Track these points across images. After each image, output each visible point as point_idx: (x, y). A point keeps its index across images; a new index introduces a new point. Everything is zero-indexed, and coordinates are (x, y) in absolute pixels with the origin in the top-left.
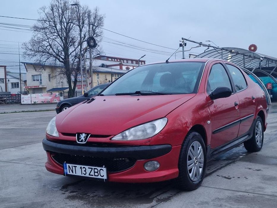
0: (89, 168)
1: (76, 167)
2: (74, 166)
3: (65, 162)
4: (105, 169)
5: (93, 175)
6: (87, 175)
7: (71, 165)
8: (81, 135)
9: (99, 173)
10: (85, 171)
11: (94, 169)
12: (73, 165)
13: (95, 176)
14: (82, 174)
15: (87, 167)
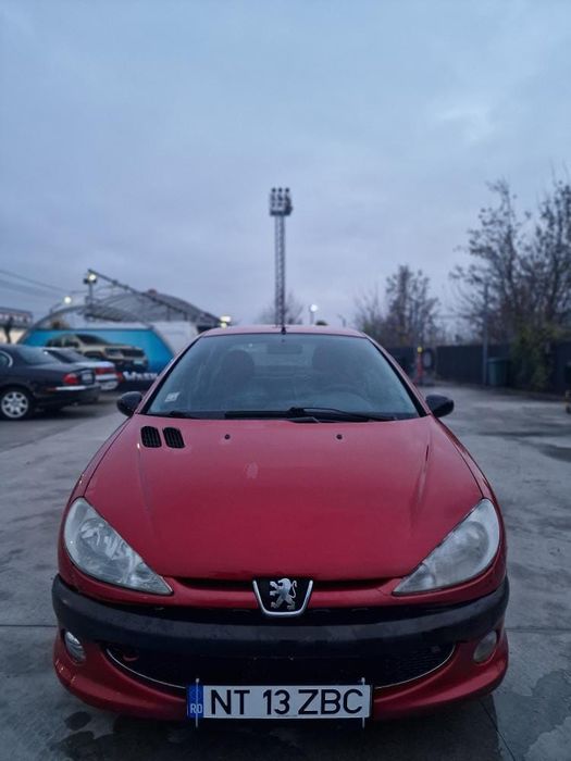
0: (301, 692)
1: (248, 692)
2: (236, 692)
3: (197, 680)
4: (366, 689)
5: (315, 713)
6: (293, 714)
7: (222, 690)
8: (273, 584)
9: (341, 702)
10: (284, 702)
11: (324, 692)
12: (233, 688)
13: (323, 712)
14: (269, 712)
15: (292, 690)
